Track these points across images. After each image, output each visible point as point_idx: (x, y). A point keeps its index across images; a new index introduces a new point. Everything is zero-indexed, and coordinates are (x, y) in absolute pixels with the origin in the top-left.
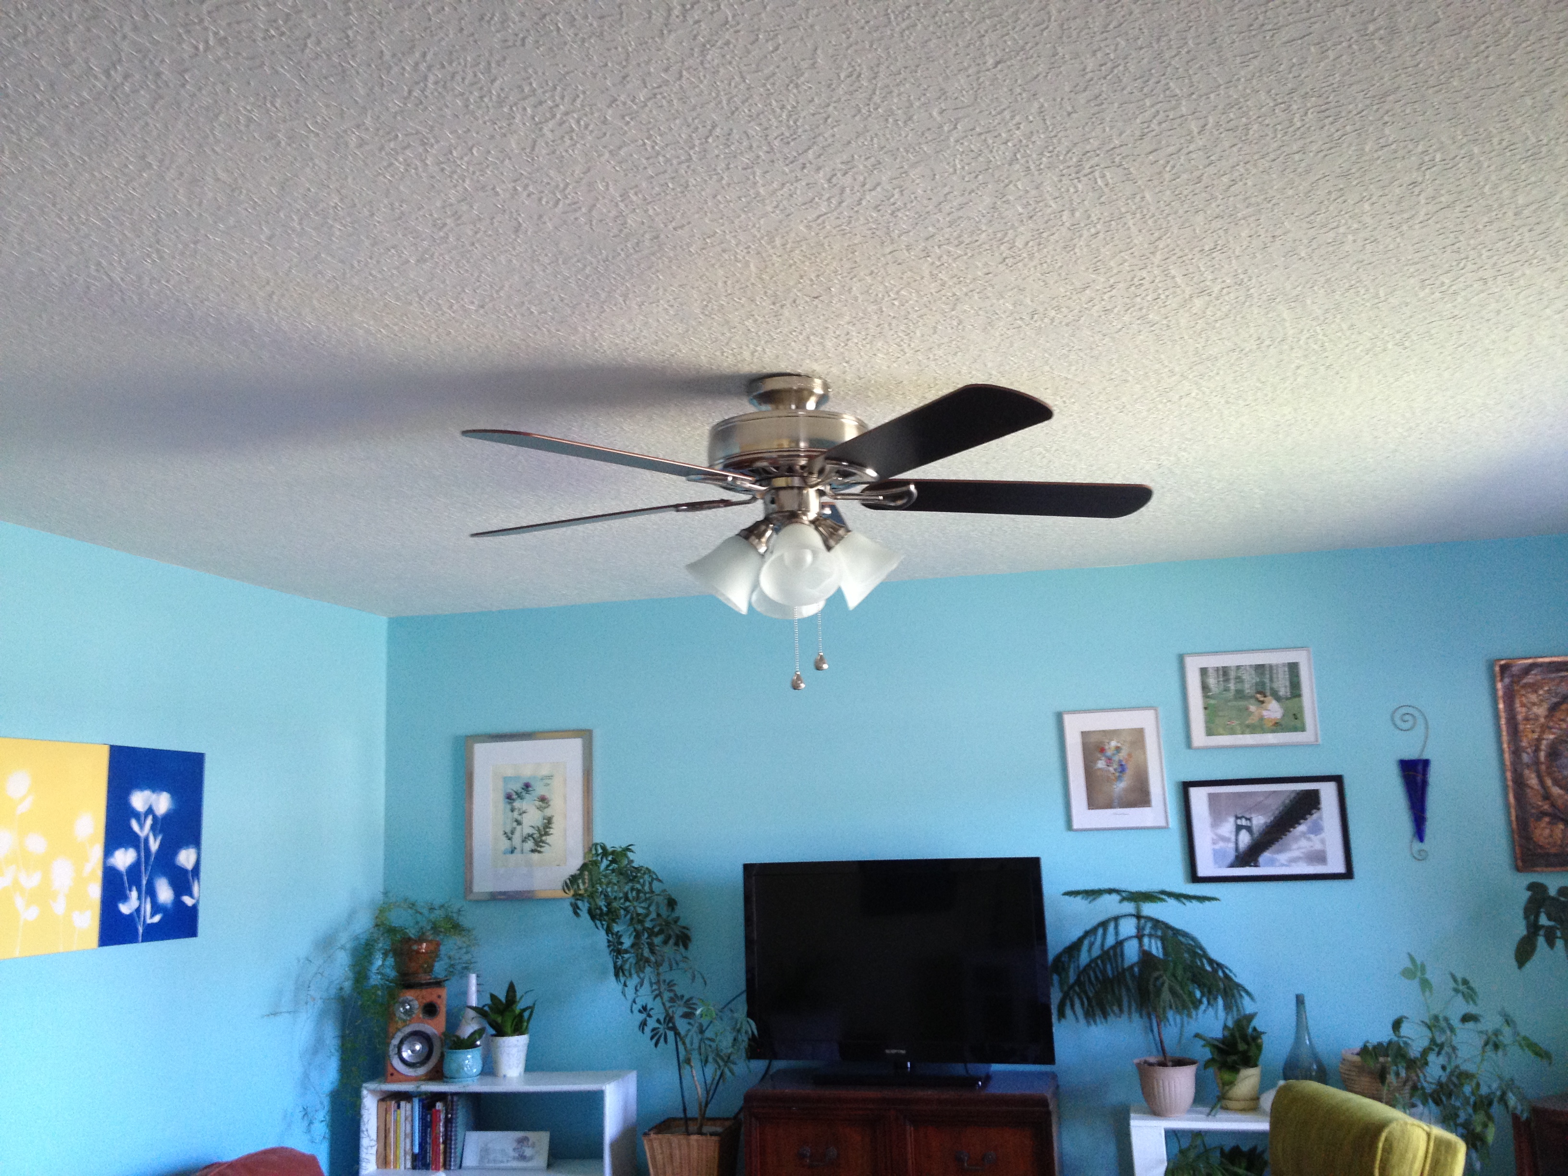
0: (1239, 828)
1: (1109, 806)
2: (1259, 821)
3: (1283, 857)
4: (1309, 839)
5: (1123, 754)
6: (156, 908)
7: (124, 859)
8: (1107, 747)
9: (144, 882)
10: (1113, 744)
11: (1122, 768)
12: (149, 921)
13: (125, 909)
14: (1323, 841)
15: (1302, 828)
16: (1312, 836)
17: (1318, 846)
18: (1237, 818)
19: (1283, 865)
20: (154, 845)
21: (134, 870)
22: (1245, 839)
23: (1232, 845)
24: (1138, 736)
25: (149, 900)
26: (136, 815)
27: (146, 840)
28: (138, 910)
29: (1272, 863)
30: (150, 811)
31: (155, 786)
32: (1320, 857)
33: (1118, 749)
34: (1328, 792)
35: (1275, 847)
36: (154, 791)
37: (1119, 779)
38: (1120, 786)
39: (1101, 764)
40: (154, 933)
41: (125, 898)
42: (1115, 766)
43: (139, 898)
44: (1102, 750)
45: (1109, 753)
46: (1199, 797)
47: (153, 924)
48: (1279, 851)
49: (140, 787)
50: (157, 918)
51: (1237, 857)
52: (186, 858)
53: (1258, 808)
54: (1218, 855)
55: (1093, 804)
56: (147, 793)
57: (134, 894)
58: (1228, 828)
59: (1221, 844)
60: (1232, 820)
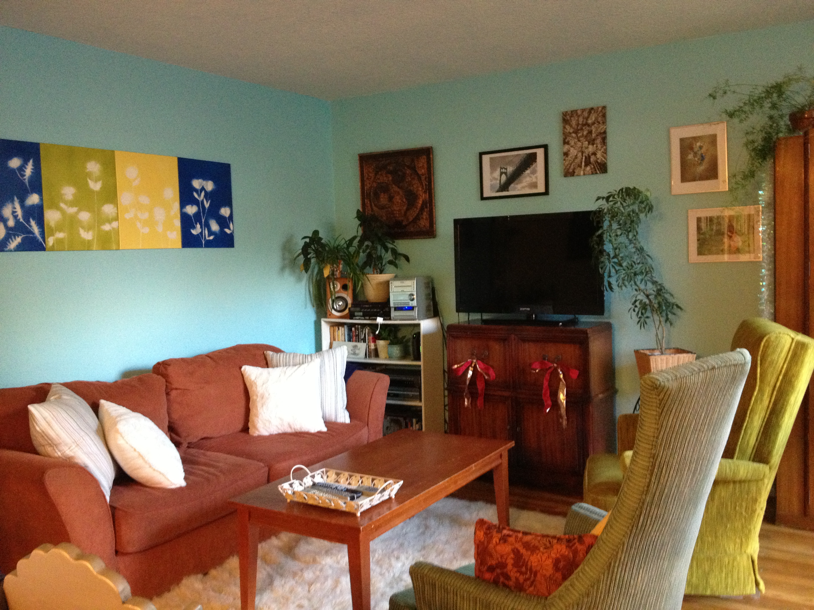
0: (501, 173)
1: (694, 180)
2: (510, 169)
3: (519, 186)
4: (530, 177)
5: (703, 150)
6: (211, 233)
7: (191, 210)
8: (694, 146)
9: (203, 221)
10: (698, 144)
11: (702, 158)
12: (207, 238)
13: (194, 232)
14: (536, 177)
15: (528, 172)
16: (532, 175)
17: (534, 180)
18: (501, 168)
19: (518, 190)
20: (207, 205)
21: (197, 216)
22: (504, 178)
23: (498, 182)
24: (713, 140)
25: (206, 229)
26: (196, 191)
27: (202, 202)
28: (201, 233)
29: (514, 189)
30: (203, 189)
31: (205, 178)
32: (534, 185)
33: (701, 147)
34: (540, 153)
35: (516, 182)
36: (204, 180)
37: (700, 164)
38: (701, 169)
39: (690, 156)
40: (209, 244)
41: (194, 228)
42: (698, 157)
43: (201, 227)
44: (692, 149)
45: (696, 150)
46: (486, 158)
47: (209, 240)
48: (517, 184)
49: (198, 177)
50: (211, 238)
51: (500, 187)
52: (225, 212)
53: (509, 163)
54: (492, 187)
55: (684, 179)
56: (200, 181)
57: (198, 226)
58: (497, 174)
59: (494, 182)
60: (499, 169)
